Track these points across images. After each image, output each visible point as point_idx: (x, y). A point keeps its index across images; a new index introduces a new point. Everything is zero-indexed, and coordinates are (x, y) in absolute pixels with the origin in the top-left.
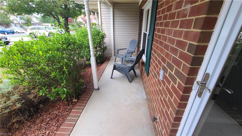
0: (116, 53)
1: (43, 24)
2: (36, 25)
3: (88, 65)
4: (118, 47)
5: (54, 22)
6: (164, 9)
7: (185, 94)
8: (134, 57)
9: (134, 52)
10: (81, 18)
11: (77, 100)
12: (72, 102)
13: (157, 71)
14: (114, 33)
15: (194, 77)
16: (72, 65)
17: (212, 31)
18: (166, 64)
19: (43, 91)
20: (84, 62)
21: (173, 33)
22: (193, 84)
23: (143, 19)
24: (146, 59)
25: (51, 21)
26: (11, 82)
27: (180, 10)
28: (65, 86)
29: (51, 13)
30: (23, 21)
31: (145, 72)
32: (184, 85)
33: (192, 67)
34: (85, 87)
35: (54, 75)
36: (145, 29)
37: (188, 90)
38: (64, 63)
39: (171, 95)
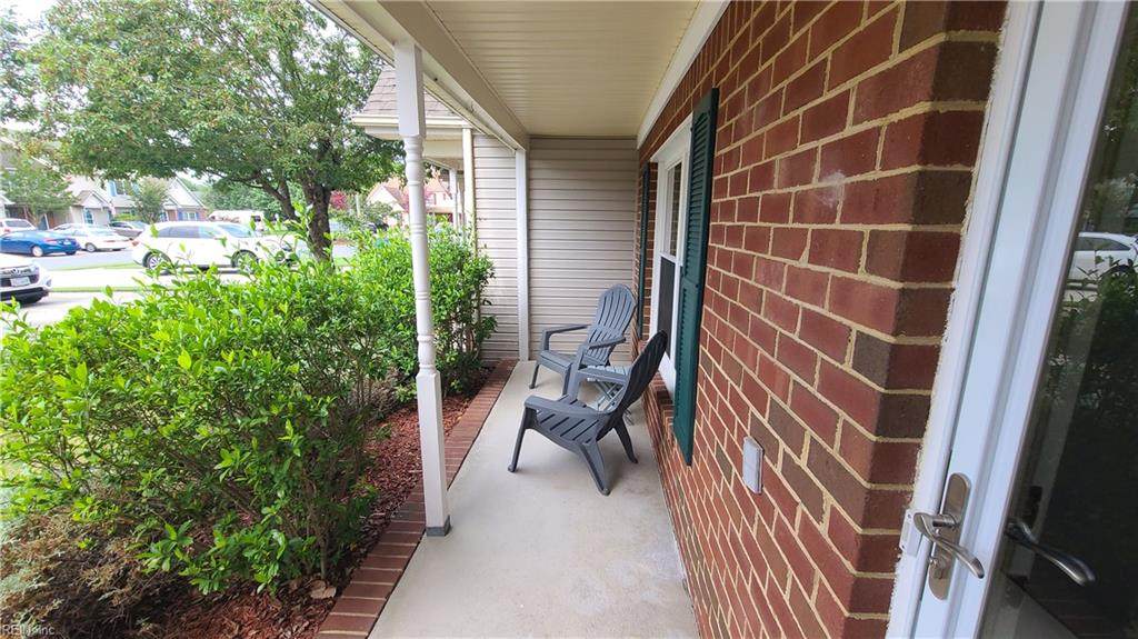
0: (539, 345)
1: (216, 213)
2: (181, 219)
3: (403, 405)
4: (548, 320)
5: (265, 205)
6: (742, 176)
7: (870, 575)
8: (621, 367)
9: (619, 342)
10: (387, 189)
11: (332, 592)
12: (308, 604)
13: (731, 444)
14: (529, 259)
15: (900, 488)
16: (324, 412)
17: (949, 287)
18: (767, 415)
19: (164, 548)
20: (387, 391)
21: (785, 280)
22: (899, 524)
23: (655, 204)
24: (678, 375)
25: (253, 201)
26: (16, 504)
27: (807, 191)
28: (280, 520)
29: (256, 174)
30: (126, 201)
31: (673, 440)
32: (859, 530)
33: (886, 440)
34: (381, 517)
35: (233, 467)
36: (669, 244)
37: (880, 555)
38: (290, 404)
39: (805, 575)
